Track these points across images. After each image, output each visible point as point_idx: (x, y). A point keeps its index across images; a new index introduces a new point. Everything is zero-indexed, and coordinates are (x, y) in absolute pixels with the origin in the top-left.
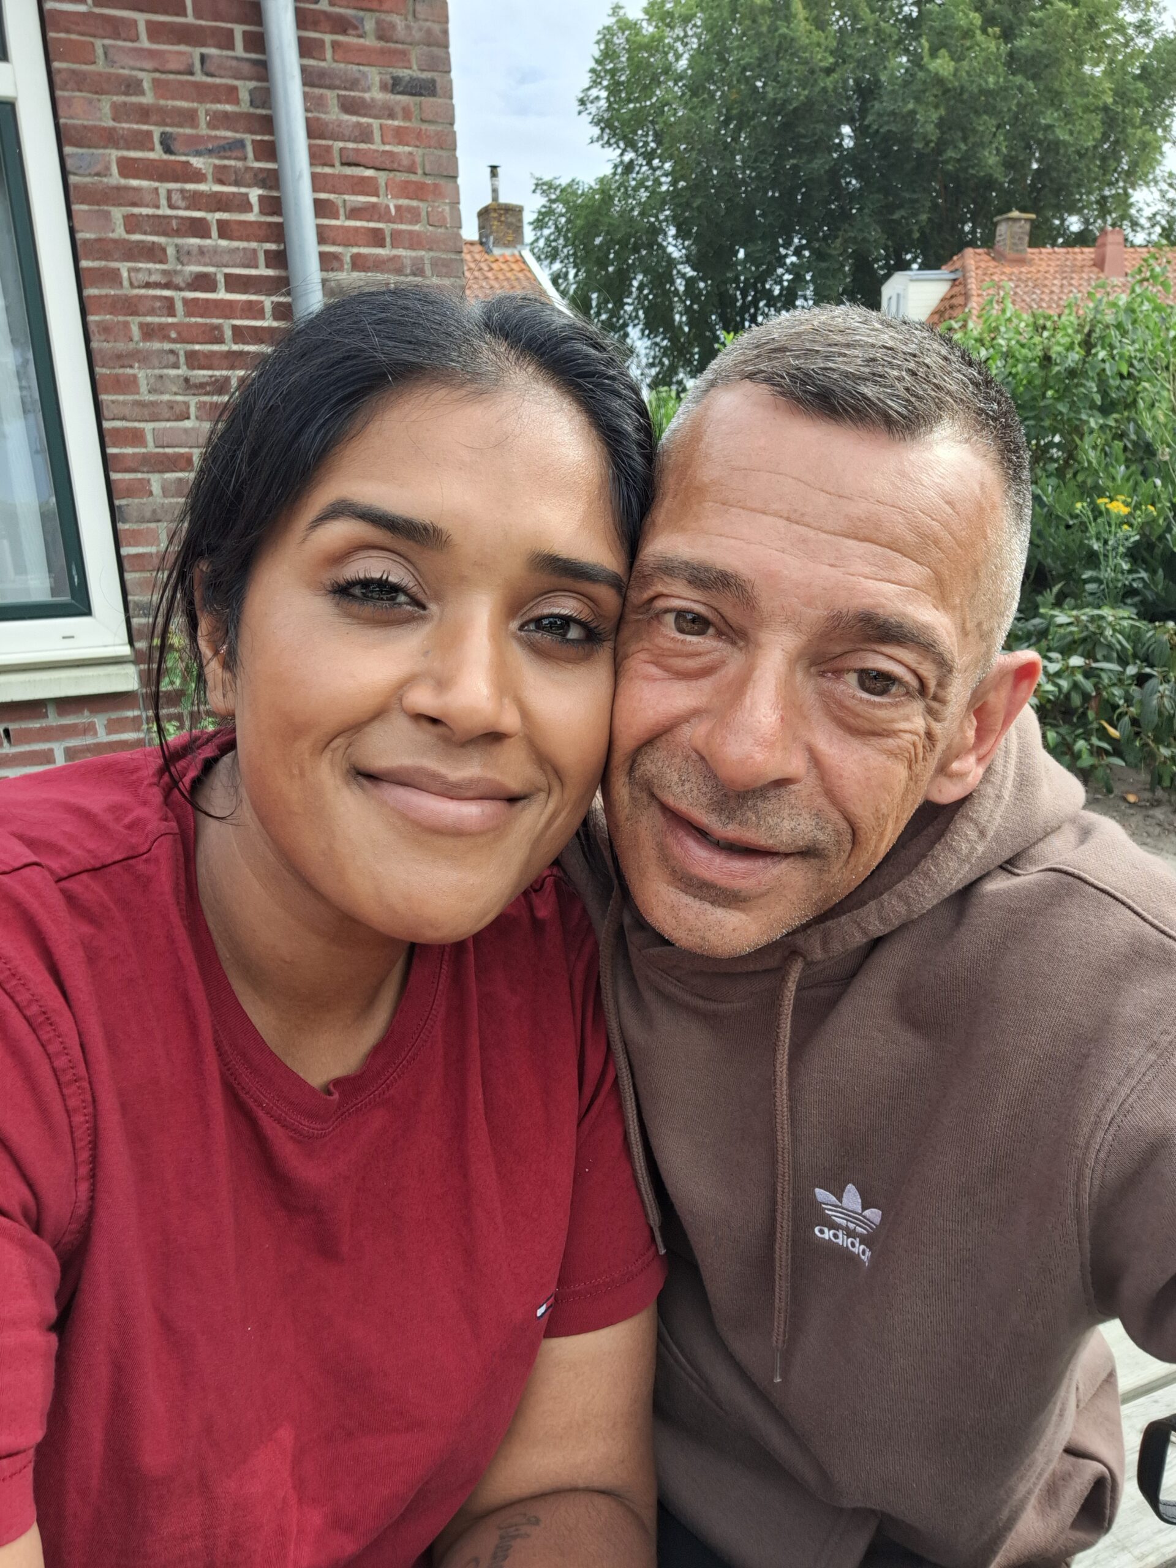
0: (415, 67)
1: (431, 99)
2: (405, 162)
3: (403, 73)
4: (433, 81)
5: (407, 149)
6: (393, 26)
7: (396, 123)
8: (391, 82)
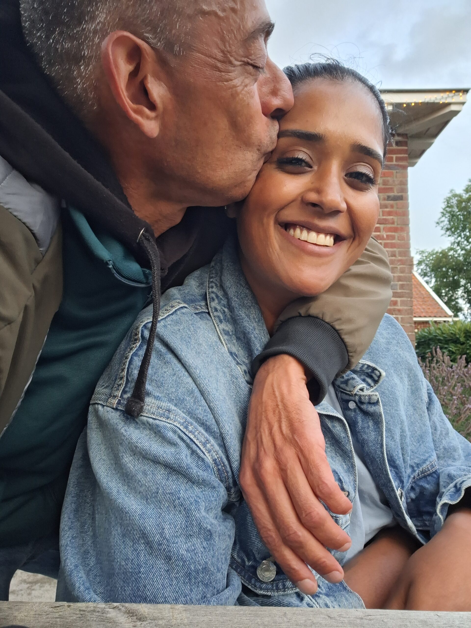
0: (395, 192)
1: (401, 201)
2: (391, 221)
3: (391, 194)
4: (402, 196)
5: (391, 217)
6: (388, 181)
7: (388, 210)
8: (386, 197)
